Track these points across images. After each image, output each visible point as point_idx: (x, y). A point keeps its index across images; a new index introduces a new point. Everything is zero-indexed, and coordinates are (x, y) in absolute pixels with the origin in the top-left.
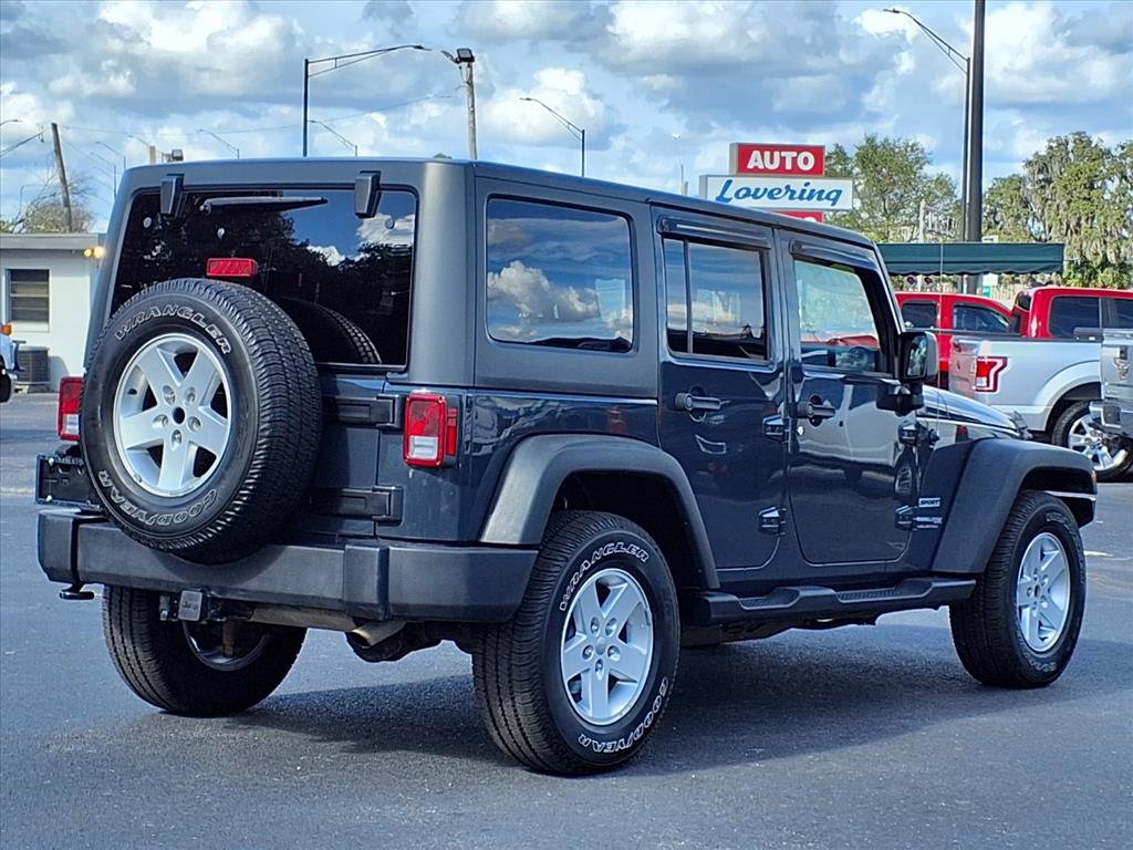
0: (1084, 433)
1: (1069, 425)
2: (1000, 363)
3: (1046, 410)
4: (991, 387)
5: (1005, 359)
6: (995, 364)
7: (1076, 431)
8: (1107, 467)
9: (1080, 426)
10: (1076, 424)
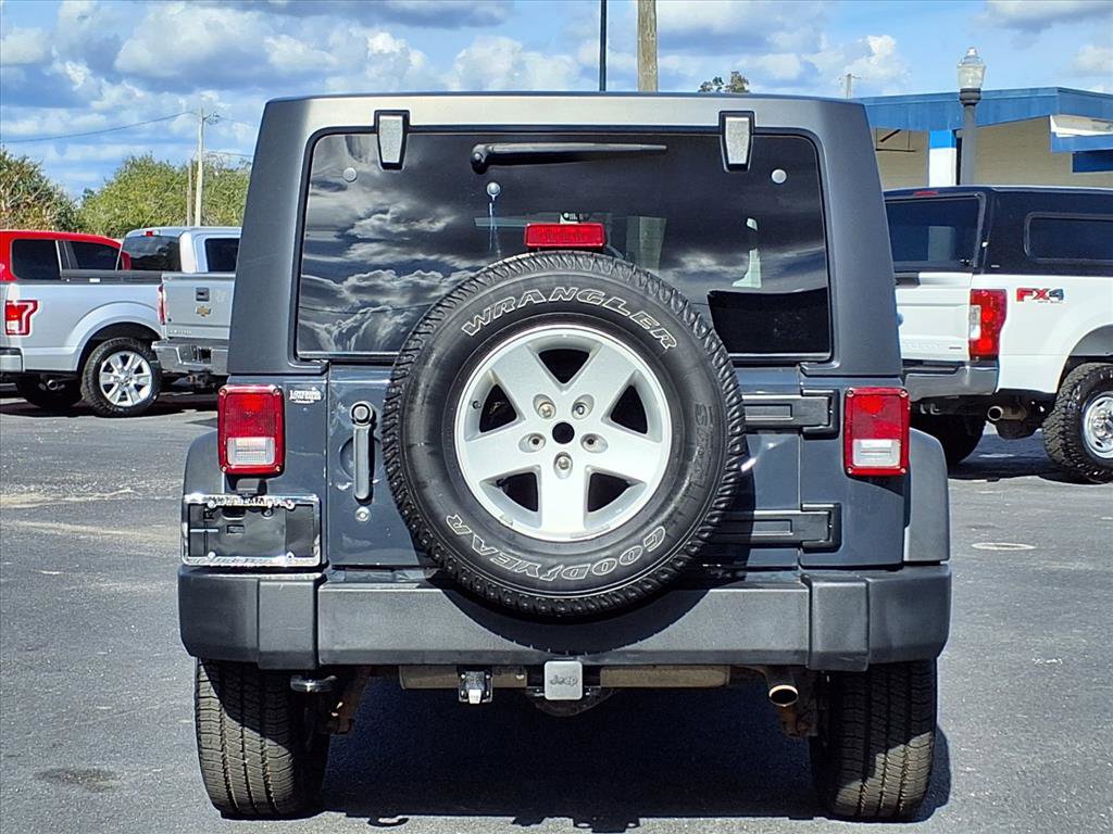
0: (111, 371)
1: (98, 366)
2: (31, 306)
3: (78, 350)
4: (24, 331)
5: (35, 303)
6: (27, 307)
7: (105, 370)
8: (136, 403)
9: (109, 365)
10: (104, 364)
